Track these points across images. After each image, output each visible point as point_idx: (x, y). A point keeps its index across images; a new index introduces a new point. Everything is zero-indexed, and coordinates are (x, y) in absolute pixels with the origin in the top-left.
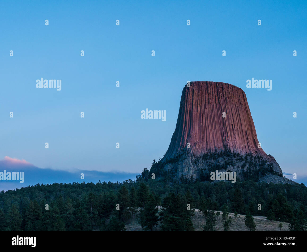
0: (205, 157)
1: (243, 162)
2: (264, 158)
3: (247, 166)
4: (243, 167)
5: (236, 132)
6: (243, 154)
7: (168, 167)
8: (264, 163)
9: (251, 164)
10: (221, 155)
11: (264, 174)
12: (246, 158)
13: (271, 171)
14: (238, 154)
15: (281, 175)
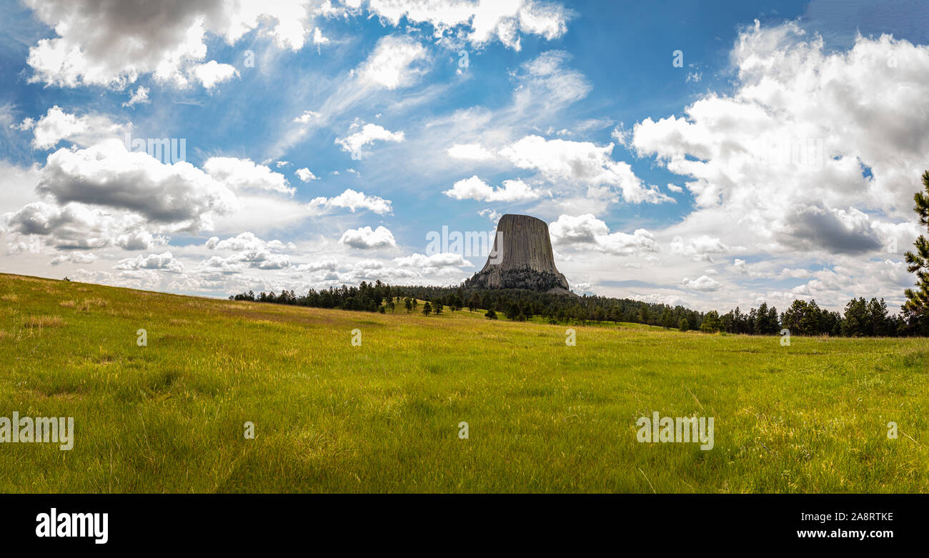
0: (510, 272)
1: (539, 277)
2: (557, 275)
3: (541, 280)
4: (538, 281)
5: (537, 254)
6: (540, 271)
7: (482, 278)
8: (555, 279)
9: (544, 279)
10: (522, 271)
11: (552, 287)
12: (542, 274)
13: (560, 285)
14: (536, 271)
15: (566, 288)
